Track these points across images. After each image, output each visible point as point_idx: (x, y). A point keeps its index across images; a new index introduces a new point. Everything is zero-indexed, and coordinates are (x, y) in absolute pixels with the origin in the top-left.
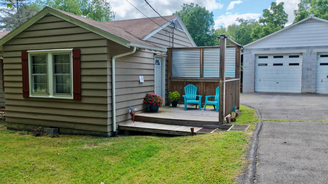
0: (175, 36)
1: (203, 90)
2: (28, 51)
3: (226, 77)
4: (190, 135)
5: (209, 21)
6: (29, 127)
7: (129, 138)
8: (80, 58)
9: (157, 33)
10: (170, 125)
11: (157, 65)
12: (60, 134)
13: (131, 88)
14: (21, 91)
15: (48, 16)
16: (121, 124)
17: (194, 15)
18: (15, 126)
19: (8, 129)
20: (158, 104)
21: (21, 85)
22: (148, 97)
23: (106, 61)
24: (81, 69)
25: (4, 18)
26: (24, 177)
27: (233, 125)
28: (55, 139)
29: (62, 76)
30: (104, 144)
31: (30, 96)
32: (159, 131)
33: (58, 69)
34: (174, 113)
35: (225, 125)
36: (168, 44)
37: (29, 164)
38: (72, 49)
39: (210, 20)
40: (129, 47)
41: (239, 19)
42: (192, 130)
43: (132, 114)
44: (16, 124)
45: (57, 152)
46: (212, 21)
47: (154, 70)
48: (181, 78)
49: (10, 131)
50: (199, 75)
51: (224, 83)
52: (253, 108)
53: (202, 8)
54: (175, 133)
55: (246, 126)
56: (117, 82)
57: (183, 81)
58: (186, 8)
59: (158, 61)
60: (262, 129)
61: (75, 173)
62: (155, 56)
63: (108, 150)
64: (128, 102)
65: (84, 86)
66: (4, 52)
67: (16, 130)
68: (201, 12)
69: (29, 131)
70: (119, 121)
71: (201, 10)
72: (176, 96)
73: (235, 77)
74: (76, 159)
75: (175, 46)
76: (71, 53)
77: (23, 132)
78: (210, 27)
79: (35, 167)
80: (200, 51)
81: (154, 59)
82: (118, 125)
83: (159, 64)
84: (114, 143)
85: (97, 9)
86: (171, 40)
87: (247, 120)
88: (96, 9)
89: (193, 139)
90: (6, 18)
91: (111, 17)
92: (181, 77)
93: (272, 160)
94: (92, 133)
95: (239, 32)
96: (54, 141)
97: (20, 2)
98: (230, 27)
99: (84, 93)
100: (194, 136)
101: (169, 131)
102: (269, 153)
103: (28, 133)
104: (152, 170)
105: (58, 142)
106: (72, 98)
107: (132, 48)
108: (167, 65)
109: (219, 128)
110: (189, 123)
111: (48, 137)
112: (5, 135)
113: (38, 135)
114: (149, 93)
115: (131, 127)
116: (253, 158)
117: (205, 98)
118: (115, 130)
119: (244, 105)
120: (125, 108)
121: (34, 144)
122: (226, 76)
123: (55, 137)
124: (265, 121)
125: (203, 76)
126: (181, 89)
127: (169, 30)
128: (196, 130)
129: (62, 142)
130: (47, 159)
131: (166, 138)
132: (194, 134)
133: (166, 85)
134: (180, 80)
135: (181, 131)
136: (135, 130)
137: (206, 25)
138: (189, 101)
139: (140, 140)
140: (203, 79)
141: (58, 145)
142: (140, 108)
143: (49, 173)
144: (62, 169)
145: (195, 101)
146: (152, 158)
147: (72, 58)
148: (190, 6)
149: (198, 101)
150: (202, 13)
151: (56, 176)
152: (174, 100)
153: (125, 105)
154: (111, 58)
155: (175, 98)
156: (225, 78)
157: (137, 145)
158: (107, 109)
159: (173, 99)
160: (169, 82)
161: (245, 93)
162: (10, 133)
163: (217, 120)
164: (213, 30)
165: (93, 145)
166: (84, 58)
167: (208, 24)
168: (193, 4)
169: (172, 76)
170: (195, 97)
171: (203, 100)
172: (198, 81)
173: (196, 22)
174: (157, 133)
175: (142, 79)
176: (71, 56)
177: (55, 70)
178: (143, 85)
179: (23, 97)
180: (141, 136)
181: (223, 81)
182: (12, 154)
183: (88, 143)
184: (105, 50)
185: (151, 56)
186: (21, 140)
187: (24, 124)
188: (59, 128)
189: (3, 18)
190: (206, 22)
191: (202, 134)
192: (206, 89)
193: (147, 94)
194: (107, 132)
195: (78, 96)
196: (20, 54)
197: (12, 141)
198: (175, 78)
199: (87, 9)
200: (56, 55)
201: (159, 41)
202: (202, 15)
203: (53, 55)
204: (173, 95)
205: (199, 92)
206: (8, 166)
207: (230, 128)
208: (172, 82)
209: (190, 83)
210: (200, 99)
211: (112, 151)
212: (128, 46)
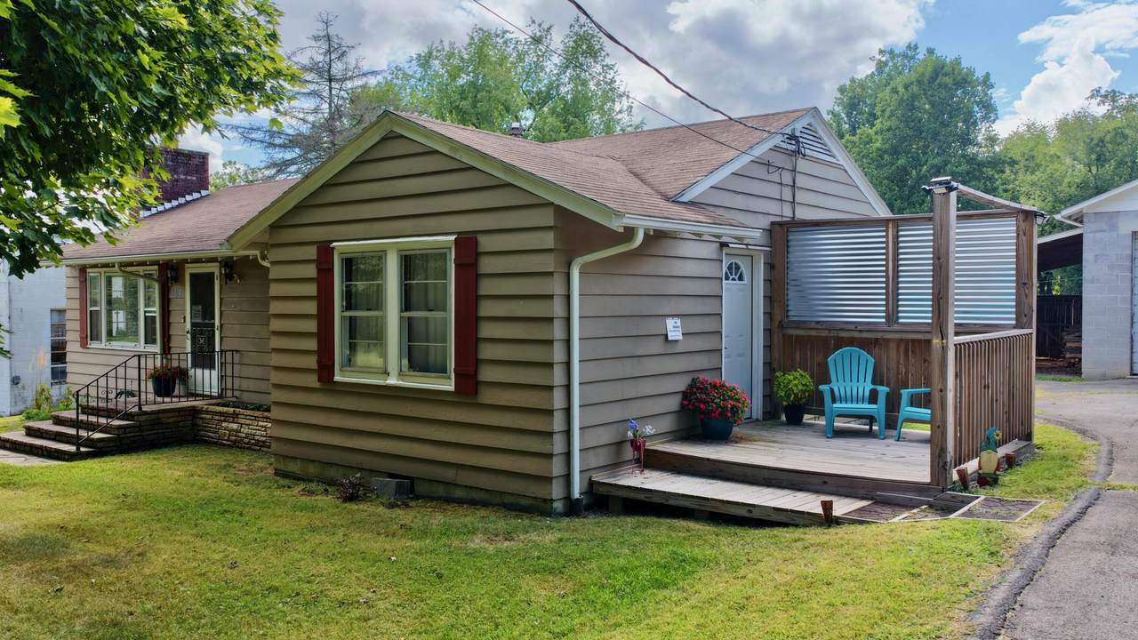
0: (801, 181)
1: (898, 367)
2: (334, 244)
3: (955, 321)
4: (821, 525)
5: (976, 109)
6: (332, 473)
7: (614, 521)
8: (475, 265)
9: (733, 174)
10: (761, 488)
11: (734, 279)
12: (417, 498)
13: (635, 360)
14: (311, 362)
15: (390, 137)
16: (601, 477)
17: (915, 88)
18: (294, 467)
19: (276, 474)
20: (729, 414)
21: (312, 344)
22: (695, 390)
23: (551, 274)
24: (477, 298)
25: (293, 136)
26: (288, 618)
27: (982, 497)
28: (398, 511)
29: (427, 319)
30: (534, 536)
31: (337, 378)
32: (718, 504)
33: (415, 298)
34: (785, 446)
35: (953, 497)
36: (774, 208)
37: (309, 582)
38: (453, 238)
39: (981, 102)
40: (621, 230)
41: (1103, 92)
42: (827, 506)
43: (635, 445)
44: (298, 463)
45: (391, 554)
46: (989, 109)
47: (721, 296)
48: (819, 326)
49: (282, 482)
50: (884, 314)
51: (947, 346)
52: (1094, 438)
53: (948, 60)
54: (769, 515)
55: (1030, 504)
56: (587, 341)
57: (825, 333)
58: (890, 64)
59: (738, 268)
60: (1086, 517)
61: (424, 620)
62: (725, 250)
63: (539, 558)
64: (624, 402)
65: (486, 352)
66: (274, 246)
67: (297, 478)
68: (945, 75)
69: (331, 482)
70: (593, 465)
71: (943, 68)
72: (800, 387)
73: (1014, 322)
74: (440, 576)
75: (803, 214)
76: (450, 248)
77: (313, 486)
78: (979, 129)
79: (321, 592)
80: (887, 231)
81: (722, 261)
82: (590, 479)
83: (741, 278)
84: (566, 535)
85: (576, 86)
86: (787, 194)
87: (1040, 483)
88: (571, 86)
89: (824, 539)
90: (299, 135)
91: (620, 112)
92: (818, 322)
93: (1060, 630)
94: (508, 500)
95: (1103, 142)
96: (392, 519)
97: (337, 86)
98: (1063, 125)
99: (487, 374)
100: (832, 530)
101: (751, 508)
102: (1062, 605)
103: (326, 490)
104: (650, 629)
105: (402, 522)
106: (451, 388)
107: (630, 232)
108: (769, 282)
109: (931, 506)
110: (825, 482)
111: (377, 506)
112: (263, 494)
113: (352, 498)
114: (702, 376)
115: (630, 488)
116: (992, 617)
117: (899, 397)
118: (576, 494)
119: (1062, 424)
120: (615, 425)
121: (335, 526)
122: (956, 318)
123: (398, 506)
124: (1113, 489)
125: (898, 318)
126: (819, 364)
127: (779, 159)
128: (842, 507)
129: (412, 522)
130: (358, 571)
131: (739, 530)
132: (832, 522)
133: (768, 347)
134: (813, 333)
135: (789, 508)
136: (642, 497)
137: (965, 121)
138: (844, 405)
139: (650, 531)
140: (896, 327)
141: (401, 532)
142: (667, 424)
143: (356, 613)
144: (393, 605)
145: (866, 406)
146: (666, 592)
147: (453, 265)
148: (905, 56)
149: (874, 406)
150: (947, 80)
151: (372, 622)
152: (792, 398)
153: (616, 413)
154: (569, 265)
155: (796, 395)
156: (951, 330)
157: (634, 545)
158: (552, 424)
159: (788, 396)
160: (777, 338)
161: (1091, 379)
162: (279, 487)
163: (923, 475)
164: (992, 140)
165: (501, 538)
166: (487, 265)
167: (972, 116)
168: (916, 49)
169: (787, 316)
170: (867, 394)
171: (893, 404)
172: (879, 335)
173: (925, 111)
174: (712, 513)
175: (674, 328)
176: (451, 260)
177: (407, 304)
178: (679, 349)
179: (319, 381)
180: (655, 519)
181: (944, 341)
182: (270, 550)
183: (485, 531)
184: (548, 240)
185: (708, 250)
186: (301, 511)
187: (320, 462)
188: (412, 479)
189: (289, 135)
190: (965, 109)
191: (861, 523)
192: (907, 367)
193: (693, 379)
194: (552, 500)
195: (468, 383)
196: (311, 252)
197: (278, 512)
198: (799, 325)
199: (543, 89)
200: (410, 256)
201: (740, 202)
202: (946, 86)
203: (401, 256)
204: (789, 383)
205: (882, 376)
206: (253, 582)
207: (966, 508)
208: (789, 338)
209: (851, 342)
210: (882, 399)
211: (551, 563)
212: (617, 225)
